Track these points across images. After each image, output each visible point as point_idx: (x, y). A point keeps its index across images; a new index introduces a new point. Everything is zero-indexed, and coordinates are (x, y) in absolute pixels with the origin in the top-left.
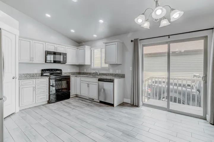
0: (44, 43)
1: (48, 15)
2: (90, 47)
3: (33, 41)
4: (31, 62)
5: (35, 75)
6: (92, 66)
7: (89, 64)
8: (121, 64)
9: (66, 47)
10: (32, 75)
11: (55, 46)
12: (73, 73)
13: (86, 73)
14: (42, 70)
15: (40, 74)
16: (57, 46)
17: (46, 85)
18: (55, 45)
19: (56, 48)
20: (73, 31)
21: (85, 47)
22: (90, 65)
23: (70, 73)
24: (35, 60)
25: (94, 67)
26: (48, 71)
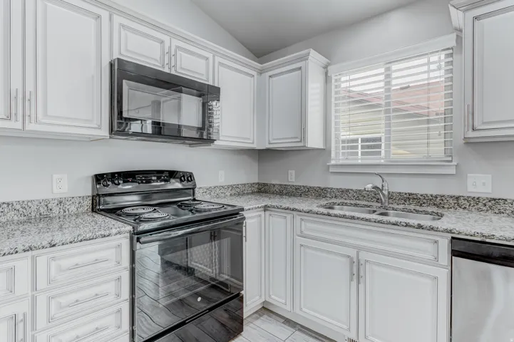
5: (56, 210)
6: (333, 155)
9: (218, 59)
10: (34, 208)
11: (162, 42)
12: (237, 186)
13: (297, 188)
14: (99, 178)
15: (88, 202)
16: (176, 43)
17: (110, 287)
18: (167, 38)
19: (169, 53)
23: (228, 187)
24: (45, 114)
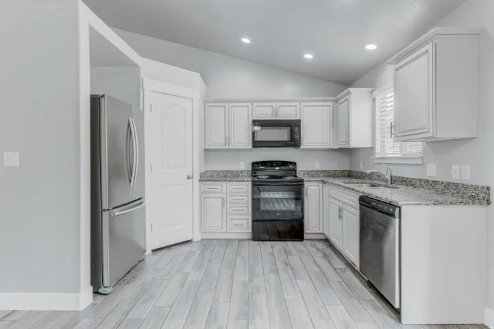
0: (250, 104)
1: (246, 41)
2: (370, 89)
3: (231, 104)
4: (227, 147)
5: (241, 174)
6: (377, 151)
7: (368, 144)
8: (474, 138)
9: (303, 104)
10: (234, 173)
11: (272, 106)
12: (329, 171)
13: (362, 173)
14: (254, 164)
16: (279, 104)
17: (246, 198)
18: (274, 104)
19: (275, 110)
20: (308, 56)
21: (349, 93)
22: (372, 149)
23: (322, 171)
24: (234, 143)
25: (383, 156)
26: (262, 166)
